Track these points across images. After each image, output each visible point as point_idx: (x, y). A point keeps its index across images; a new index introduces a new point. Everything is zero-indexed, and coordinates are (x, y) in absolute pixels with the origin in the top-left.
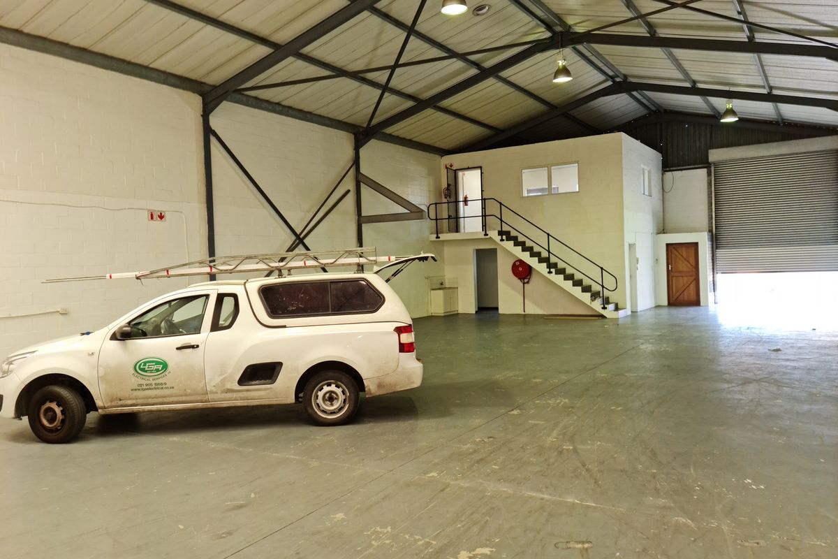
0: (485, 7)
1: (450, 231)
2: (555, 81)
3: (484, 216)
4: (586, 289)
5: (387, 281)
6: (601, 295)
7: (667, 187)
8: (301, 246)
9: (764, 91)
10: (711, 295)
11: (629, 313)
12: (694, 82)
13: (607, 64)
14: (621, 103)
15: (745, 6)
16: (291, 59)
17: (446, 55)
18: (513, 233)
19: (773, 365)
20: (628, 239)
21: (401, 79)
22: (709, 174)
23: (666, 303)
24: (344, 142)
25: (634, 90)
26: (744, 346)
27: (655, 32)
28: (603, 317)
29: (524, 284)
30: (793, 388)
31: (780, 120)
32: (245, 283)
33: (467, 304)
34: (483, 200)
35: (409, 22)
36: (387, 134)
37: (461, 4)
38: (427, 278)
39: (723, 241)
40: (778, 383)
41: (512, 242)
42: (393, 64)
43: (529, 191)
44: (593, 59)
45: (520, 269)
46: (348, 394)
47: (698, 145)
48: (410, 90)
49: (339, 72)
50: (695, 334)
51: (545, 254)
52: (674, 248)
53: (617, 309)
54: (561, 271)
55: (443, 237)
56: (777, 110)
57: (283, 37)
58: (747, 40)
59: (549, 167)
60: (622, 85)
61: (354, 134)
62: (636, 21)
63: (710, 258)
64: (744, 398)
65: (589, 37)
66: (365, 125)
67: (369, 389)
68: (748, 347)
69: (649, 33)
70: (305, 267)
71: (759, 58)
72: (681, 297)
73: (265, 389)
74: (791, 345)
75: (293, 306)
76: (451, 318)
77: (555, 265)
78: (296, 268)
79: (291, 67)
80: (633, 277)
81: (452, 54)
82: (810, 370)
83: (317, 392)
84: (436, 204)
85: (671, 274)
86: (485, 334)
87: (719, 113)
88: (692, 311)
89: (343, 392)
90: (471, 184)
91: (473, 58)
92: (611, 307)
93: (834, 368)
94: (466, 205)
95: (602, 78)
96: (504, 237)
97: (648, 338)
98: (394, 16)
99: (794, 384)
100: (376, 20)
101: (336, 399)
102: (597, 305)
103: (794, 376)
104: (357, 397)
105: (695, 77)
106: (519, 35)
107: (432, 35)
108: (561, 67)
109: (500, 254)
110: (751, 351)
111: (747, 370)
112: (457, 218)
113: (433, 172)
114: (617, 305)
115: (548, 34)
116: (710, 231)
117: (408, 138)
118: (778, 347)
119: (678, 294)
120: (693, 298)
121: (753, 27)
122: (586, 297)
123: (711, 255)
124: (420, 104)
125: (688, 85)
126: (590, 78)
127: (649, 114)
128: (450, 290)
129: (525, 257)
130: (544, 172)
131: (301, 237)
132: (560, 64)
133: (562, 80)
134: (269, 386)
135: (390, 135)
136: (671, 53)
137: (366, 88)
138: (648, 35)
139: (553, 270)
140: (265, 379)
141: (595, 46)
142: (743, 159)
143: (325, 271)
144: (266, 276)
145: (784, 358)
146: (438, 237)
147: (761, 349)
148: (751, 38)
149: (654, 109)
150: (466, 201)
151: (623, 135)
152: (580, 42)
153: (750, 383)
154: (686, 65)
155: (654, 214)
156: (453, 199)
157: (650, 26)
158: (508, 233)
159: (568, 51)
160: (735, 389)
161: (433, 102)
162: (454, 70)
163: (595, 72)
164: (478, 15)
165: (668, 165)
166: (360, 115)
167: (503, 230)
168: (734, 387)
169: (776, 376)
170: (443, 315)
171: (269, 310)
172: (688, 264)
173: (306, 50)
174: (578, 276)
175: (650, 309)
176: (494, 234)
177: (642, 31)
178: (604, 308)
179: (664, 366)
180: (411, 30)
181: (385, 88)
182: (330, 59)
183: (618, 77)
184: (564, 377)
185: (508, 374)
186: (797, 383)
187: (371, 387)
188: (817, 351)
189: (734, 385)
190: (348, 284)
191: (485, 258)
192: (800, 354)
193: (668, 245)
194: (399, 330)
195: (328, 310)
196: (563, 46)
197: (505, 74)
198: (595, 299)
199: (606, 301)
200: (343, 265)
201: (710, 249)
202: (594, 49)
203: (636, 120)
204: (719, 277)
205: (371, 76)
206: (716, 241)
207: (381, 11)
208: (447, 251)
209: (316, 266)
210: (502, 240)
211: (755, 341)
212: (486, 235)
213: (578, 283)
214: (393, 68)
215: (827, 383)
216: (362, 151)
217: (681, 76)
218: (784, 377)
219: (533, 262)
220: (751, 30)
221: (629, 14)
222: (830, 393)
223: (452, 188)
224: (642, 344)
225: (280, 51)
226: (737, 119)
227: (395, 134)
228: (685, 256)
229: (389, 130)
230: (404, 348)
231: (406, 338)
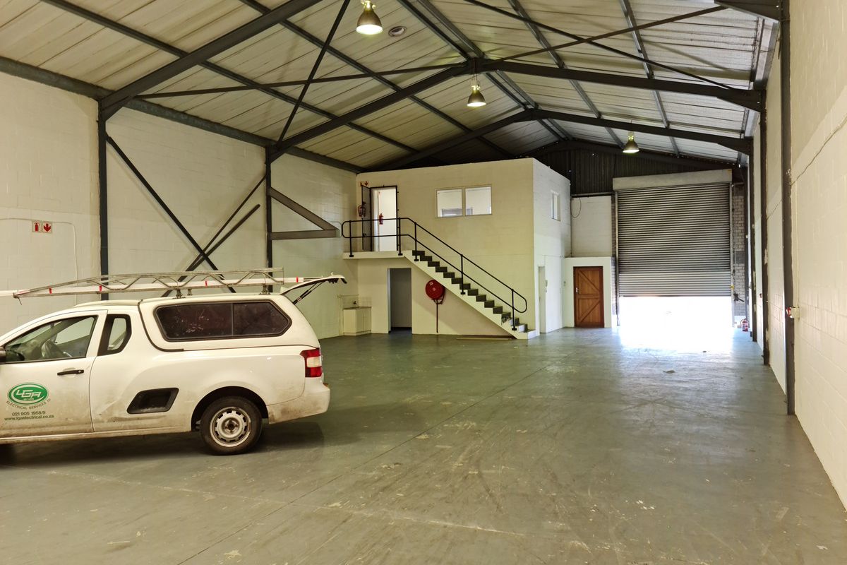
0: (401, 29)
1: (364, 249)
2: (469, 105)
3: (399, 235)
4: (498, 310)
5: (295, 303)
6: (512, 316)
7: (575, 212)
8: (205, 262)
9: (663, 126)
10: (614, 317)
11: (538, 334)
12: (600, 114)
13: (519, 91)
14: (532, 130)
15: (645, 45)
16: (197, 68)
17: (362, 73)
18: (428, 254)
19: (666, 387)
20: (538, 262)
21: (315, 95)
22: (613, 201)
23: (573, 325)
24: (254, 157)
25: (544, 118)
26: (642, 368)
27: (564, 64)
28: (513, 338)
29: (437, 304)
30: (684, 409)
31: (676, 153)
32: (139, 303)
33: (380, 324)
34: (398, 219)
35: (324, 39)
36: (300, 149)
37: (376, 24)
38: (340, 297)
39: (625, 265)
40: (671, 405)
41: (426, 263)
42: (307, 79)
43: (444, 211)
44: (506, 85)
45: (434, 289)
46: (250, 421)
47: (603, 174)
48: (324, 106)
49: (250, 84)
50: (598, 356)
51: (458, 275)
52: (581, 271)
53: (526, 330)
54: (473, 293)
55: (357, 255)
56: (674, 144)
57: (189, 45)
58: (646, 77)
59: (463, 189)
60: (533, 112)
61: (266, 147)
62: (546, 52)
63: (614, 282)
64: (639, 419)
65: (501, 65)
66: (277, 139)
67: (273, 416)
68: (645, 368)
69: (557, 64)
70: (207, 287)
71: (658, 94)
72: (587, 319)
73: (159, 417)
74: (684, 367)
75: (193, 329)
76: (364, 338)
77: (468, 286)
78: (196, 288)
79: (197, 76)
80: (542, 299)
81: (368, 73)
82: (699, 391)
83: (216, 419)
84: (350, 222)
85: (578, 297)
86: (397, 355)
87: (622, 144)
88: (596, 333)
89: (245, 419)
90: (386, 203)
91: (389, 77)
92: (521, 328)
93: (721, 389)
94: (381, 223)
95: (515, 104)
96: (418, 257)
97: (554, 359)
98: (307, 31)
99: (685, 405)
100: (289, 34)
101: (236, 426)
102: (507, 326)
103: (686, 397)
104: (259, 424)
105: (601, 109)
106: (436, 58)
107: (347, 53)
108: (475, 92)
109: (414, 274)
110: (648, 373)
111: (643, 392)
112: (372, 236)
113: (348, 190)
114: (526, 326)
115: (462, 60)
116: (614, 256)
117: (323, 154)
118: (672, 369)
119: (584, 315)
120: (598, 320)
121: (653, 65)
122: (497, 318)
123: (614, 279)
124: (335, 121)
125: (594, 116)
126: (504, 104)
127: (559, 141)
128: (364, 310)
129: (439, 277)
130: (458, 193)
131: (206, 252)
132: (474, 89)
133: (476, 104)
134: (162, 414)
135: (303, 149)
136: (579, 85)
137: (279, 102)
138: (557, 67)
139: (466, 291)
140: (159, 406)
141: (508, 74)
142: (644, 188)
143: (233, 291)
144: (163, 296)
145: (676, 379)
146: (351, 256)
147: (657, 371)
148: (651, 75)
149: (563, 136)
150: (381, 220)
151: (534, 161)
152: (494, 69)
153: (646, 404)
154: (592, 97)
155: (563, 239)
156: (367, 217)
157: (559, 59)
158: (422, 253)
159: (482, 77)
160: (631, 410)
161: (349, 119)
162: (369, 89)
163: (508, 98)
164: (394, 36)
165: (575, 192)
166: (273, 130)
167: (418, 250)
168: (631, 408)
169: (669, 398)
170: (355, 335)
171: (165, 332)
172: (594, 288)
173: (214, 59)
174: (490, 297)
175: (558, 330)
176: (408, 254)
177: (551, 62)
178: (514, 329)
179: (568, 388)
180: (326, 46)
181: (299, 103)
182: (239, 69)
183: (529, 104)
184: (472, 400)
185: (418, 396)
186: (687, 404)
187: (274, 414)
188: (706, 373)
189: (631, 406)
190: (254, 305)
191: (400, 277)
192: (691, 376)
193: (575, 268)
194: (306, 354)
195: (230, 333)
196: (477, 72)
197: (421, 95)
198: (506, 320)
199: (516, 323)
200: (248, 285)
201: (614, 273)
202: (506, 75)
203: (546, 146)
204: (622, 300)
205: (283, 90)
206: (619, 266)
207: (295, 26)
208: (361, 269)
209: (218, 287)
210: (416, 260)
211: (651, 363)
212: (400, 254)
213: (489, 304)
214: (307, 83)
215: (714, 404)
216: (274, 166)
217: (586, 106)
218: (676, 398)
219: (446, 283)
220: (650, 68)
221: (538, 46)
222: (716, 414)
223: (367, 206)
224: (549, 365)
225: (185, 59)
226: (638, 151)
227: (309, 149)
228: (590, 278)
229: (303, 145)
230: (310, 372)
231: (314, 362)
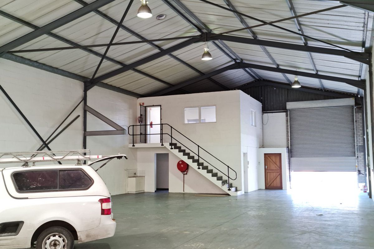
0: (163, 16)
1: (141, 142)
2: (203, 59)
3: (162, 134)
4: (220, 179)
5: (96, 171)
6: (228, 182)
7: (265, 122)
8: (46, 148)
9: (314, 72)
10: (288, 183)
11: (243, 193)
12: (278, 65)
13: (232, 52)
14: (239, 74)
15: (302, 27)
16: (45, 36)
17: (141, 40)
18: (179, 145)
19: (318, 223)
20: (243, 150)
21: (113, 52)
22: (287, 116)
23: (264, 188)
24: (77, 87)
25: (247, 67)
26: (304, 213)
27: (257, 37)
28: (228, 195)
29: (184, 174)
30: (328, 236)
31: (323, 89)
32: (3, 170)
33: (150, 186)
34: (162, 125)
35: (119, 21)
36: (105, 84)
37: (149, 12)
38: (126, 170)
39: (294, 153)
40: (320, 234)
41: (177, 150)
42: (109, 43)
43: (188, 120)
44: (224, 48)
45: (182, 166)
46: (67, 242)
47: (281, 99)
48: (119, 59)
49: (76, 46)
50: (278, 206)
51: (196, 158)
52: (268, 156)
53: (236, 190)
54: (205, 168)
55: (137, 145)
56: (321, 82)
57: (41, 23)
58: (304, 45)
59: (200, 107)
60: (240, 64)
61: (83, 82)
62: (246, 30)
63: (288, 163)
64: (301, 242)
65: (221, 37)
66: (91, 77)
67: (81, 238)
68: (305, 213)
69: (253, 37)
70: (44, 161)
71: (311, 54)
72: (272, 185)
73: (11, 239)
74: (328, 212)
75: (34, 185)
76: (140, 195)
77: (202, 164)
78: (38, 161)
79: (45, 41)
80: (245, 172)
81: (144, 40)
82: (337, 226)
83: (46, 240)
84: (133, 126)
85: (267, 171)
86: (159, 205)
87: (292, 83)
88: (278, 192)
89: (64, 241)
90: (154, 115)
91: (156, 43)
92: (233, 189)
93: (350, 225)
94: (151, 127)
95: (229, 59)
96: (173, 147)
97: (252, 207)
98: (109, 16)
99: (328, 234)
100: (99, 18)
101: (58, 245)
102: (225, 188)
103: (329, 230)
104: (72, 243)
105: (279, 63)
106: (183, 32)
107: (132, 28)
108: (206, 52)
109: (170, 155)
110: (307, 215)
111: (304, 226)
112: (146, 134)
113: (132, 107)
114: (236, 188)
115: (199, 33)
116: (288, 147)
117: (118, 86)
118: (322, 213)
119: (271, 182)
120: (279, 185)
121: (307, 38)
122: (219, 183)
123: (288, 161)
124: (125, 67)
125: (275, 66)
126: (223, 60)
127: (255, 81)
128: (140, 178)
129: (185, 159)
130: (197, 110)
131: (47, 143)
132: (206, 50)
133: (207, 59)
134: (13, 237)
135: (106, 84)
136: (265, 48)
137: (92, 56)
138: (253, 38)
139: (201, 167)
140: (12, 232)
141: (226, 42)
142: (304, 108)
143: (60, 163)
144: (22, 166)
145: (324, 219)
146: (133, 146)
147: (312, 214)
148: (306, 44)
149: (257, 78)
150: (151, 125)
151: (240, 91)
152: (217, 39)
153: (305, 233)
154: (274, 56)
155: (258, 137)
156: (143, 123)
157: (254, 33)
158: (175, 145)
159: (210, 43)
160: (297, 237)
161: (133, 67)
162: (146, 49)
163: (225, 56)
164: (159, 19)
165: (265, 110)
166: (89, 72)
167: (173, 142)
168: (296, 236)
169: (319, 230)
170: (135, 193)
171: (17, 187)
172: (276, 166)
173: (55, 31)
174: (215, 171)
175: (255, 191)
176: (167, 145)
177: (249, 36)
178: (229, 190)
179: (260, 224)
180: (120, 25)
181: (104, 57)
182: (69, 37)
183: (238, 59)
184: (203, 230)
185: (170, 228)
186: (330, 233)
187: (82, 237)
188: (341, 216)
189: (296, 235)
190: (71, 171)
191: (162, 159)
192: (333, 217)
193: (265, 154)
194: (102, 201)
195: (57, 188)
196: (207, 40)
197: (175, 53)
198: (224, 184)
199: (231, 186)
200: (69, 160)
201: (288, 157)
202: (224, 43)
203: (248, 84)
204: (292, 173)
205: (95, 49)
206: (291, 153)
207: (102, 13)
208: (139, 154)
209: (51, 160)
210: (172, 148)
211: (309, 210)
212: (162, 145)
213: (215, 175)
214: (109, 46)
215: (345, 234)
216: (89, 93)
217: (271, 61)
218: (324, 230)
219: (189, 162)
220: (305, 40)
221: (242, 26)
222: (347, 239)
223: (143, 117)
224: (249, 211)
225: (38, 31)
226: (300, 86)
227: (110, 84)
228: (274, 160)
229: (106, 81)
230: (105, 212)
231: (106, 206)
